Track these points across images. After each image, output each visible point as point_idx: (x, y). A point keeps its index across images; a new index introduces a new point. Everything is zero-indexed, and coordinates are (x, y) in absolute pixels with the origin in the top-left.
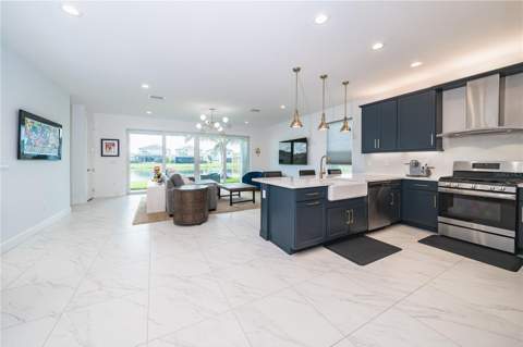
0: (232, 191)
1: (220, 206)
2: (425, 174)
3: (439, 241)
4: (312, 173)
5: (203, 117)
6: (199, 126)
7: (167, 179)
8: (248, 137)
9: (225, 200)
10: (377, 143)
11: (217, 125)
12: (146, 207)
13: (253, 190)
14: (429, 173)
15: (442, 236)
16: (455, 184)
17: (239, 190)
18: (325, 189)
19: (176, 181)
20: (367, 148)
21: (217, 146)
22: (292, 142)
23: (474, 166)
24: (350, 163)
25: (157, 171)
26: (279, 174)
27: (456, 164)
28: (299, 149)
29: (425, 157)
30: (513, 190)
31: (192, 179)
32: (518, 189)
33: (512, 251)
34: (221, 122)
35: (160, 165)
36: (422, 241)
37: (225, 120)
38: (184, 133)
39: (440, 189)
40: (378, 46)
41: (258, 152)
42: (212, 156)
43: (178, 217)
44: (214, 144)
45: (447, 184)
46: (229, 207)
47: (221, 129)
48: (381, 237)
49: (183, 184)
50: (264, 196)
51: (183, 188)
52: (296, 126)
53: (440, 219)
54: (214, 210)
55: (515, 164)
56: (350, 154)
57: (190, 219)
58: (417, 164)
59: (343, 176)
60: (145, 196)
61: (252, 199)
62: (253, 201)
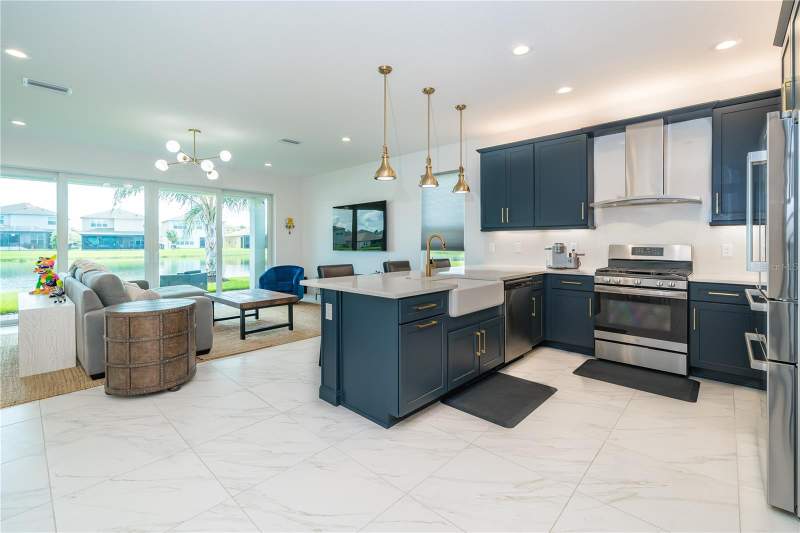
0: (243, 308)
1: (219, 342)
2: (572, 265)
3: (598, 369)
4: (404, 266)
5: (173, 146)
6: (161, 165)
7: (80, 289)
8: (271, 195)
9: (228, 329)
10: (505, 215)
11: (207, 165)
12: (15, 362)
13: (290, 304)
14: (578, 263)
15: (601, 360)
16: (616, 279)
17: (257, 306)
18: (442, 297)
19: (105, 292)
20: (489, 223)
21: (195, 212)
22: (354, 208)
23: (635, 251)
24: (461, 248)
25: (44, 267)
26: (348, 271)
27: (612, 248)
28: (369, 221)
29: (572, 237)
30: (683, 285)
31: (144, 285)
32: (689, 284)
33: (684, 373)
34: (215, 158)
35: (51, 254)
36: (579, 372)
37: (226, 156)
38: (116, 180)
39: (597, 288)
40: (521, 50)
41: (290, 225)
42: (179, 233)
43: (119, 378)
44: (188, 207)
45: (607, 279)
46: (238, 343)
47: (214, 176)
48: (520, 371)
49: (125, 298)
50: (329, 316)
51: (127, 308)
52: (385, 177)
53: (598, 334)
54: (207, 351)
55: (677, 247)
56: (461, 232)
57: (150, 378)
58: (562, 249)
59: (452, 270)
60: (15, 330)
61: (287, 321)
62: (290, 325)
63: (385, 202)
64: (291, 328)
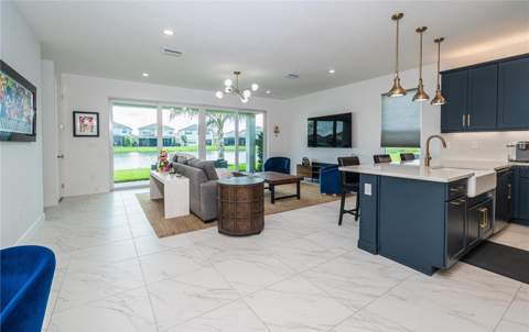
0: (273, 184)
5: (228, 83)
6: (219, 95)
8: (265, 112)
10: (466, 119)
11: (246, 94)
13: (299, 182)
24: (417, 146)
26: (355, 161)
37: (255, 87)
41: (276, 131)
56: (418, 133)
61: (295, 193)
62: (298, 196)
63: (350, 114)
64: (299, 198)
